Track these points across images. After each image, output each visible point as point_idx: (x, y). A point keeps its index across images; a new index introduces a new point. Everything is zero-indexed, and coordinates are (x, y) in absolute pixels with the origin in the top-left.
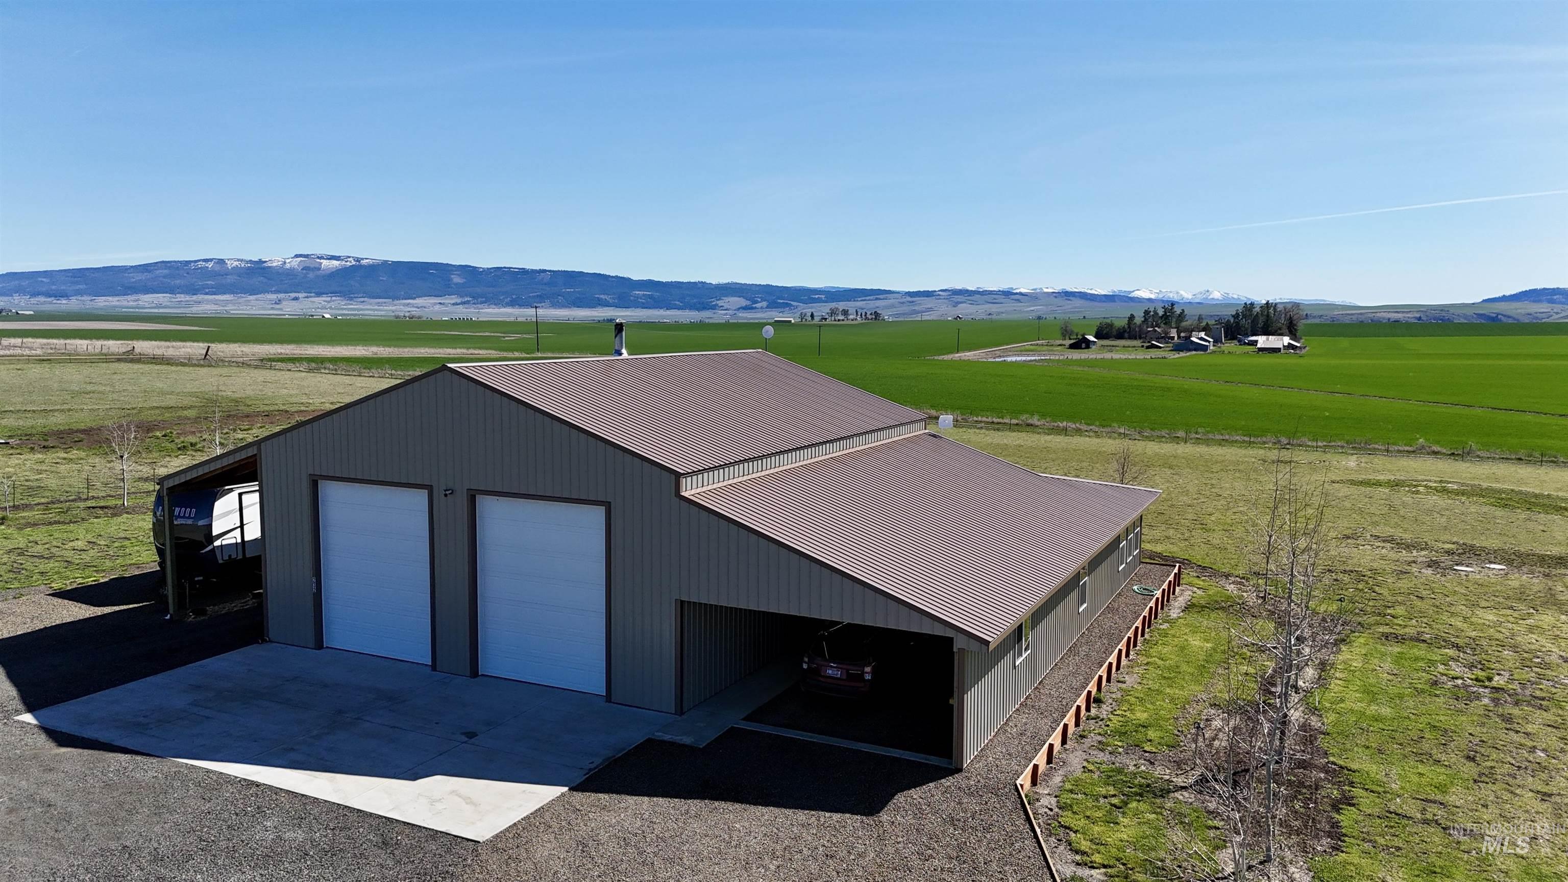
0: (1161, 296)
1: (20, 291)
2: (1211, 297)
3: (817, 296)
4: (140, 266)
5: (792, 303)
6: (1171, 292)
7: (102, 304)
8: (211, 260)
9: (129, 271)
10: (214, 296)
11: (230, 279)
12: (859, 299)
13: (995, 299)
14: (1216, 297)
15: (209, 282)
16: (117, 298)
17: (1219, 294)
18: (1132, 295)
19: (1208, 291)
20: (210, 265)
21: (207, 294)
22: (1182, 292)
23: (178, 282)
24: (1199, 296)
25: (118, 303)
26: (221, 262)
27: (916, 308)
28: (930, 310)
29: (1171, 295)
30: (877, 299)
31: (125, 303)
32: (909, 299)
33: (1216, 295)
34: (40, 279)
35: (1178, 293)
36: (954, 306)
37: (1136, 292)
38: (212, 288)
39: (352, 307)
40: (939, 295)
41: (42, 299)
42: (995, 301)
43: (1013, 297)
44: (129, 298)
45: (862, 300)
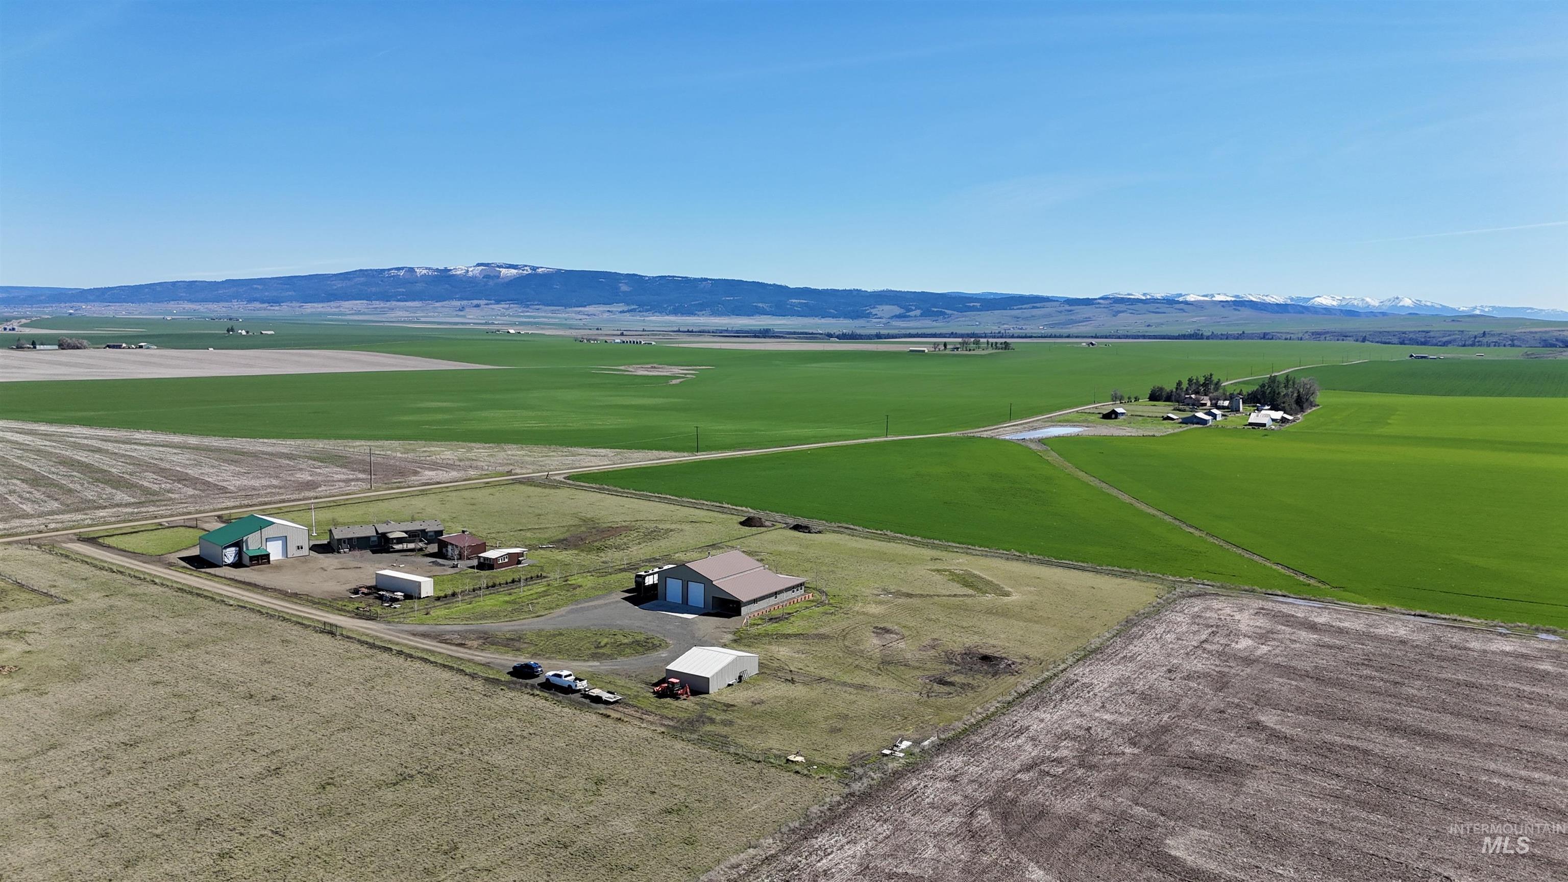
0: (1344, 303)
1: (237, 297)
2: (1401, 304)
3: (972, 304)
4: (341, 274)
5: (946, 311)
6: (1355, 299)
7: (309, 311)
8: (402, 268)
9: (332, 279)
10: (405, 303)
11: (419, 286)
12: (1015, 308)
13: (1158, 308)
14: (1406, 305)
15: (400, 290)
16: (321, 305)
17: (1410, 302)
18: (1310, 304)
19: (1397, 298)
20: (402, 273)
21: (399, 301)
22: (1368, 299)
23: (374, 289)
24: (1388, 304)
25: (322, 310)
26: (411, 270)
27: (1073, 317)
28: (1088, 319)
29: (1356, 303)
30: (1034, 307)
31: (329, 309)
32: (1067, 307)
33: (1407, 302)
34: (255, 286)
35: (1363, 300)
36: (1114, 316)
37: (1316, 299)
38: (403, 295)
39: (529, 314)
40: (1099, 303)
41: (257, 305)
42: (1157, 310)
43: (1177, 306)
44: (332, 304)
45: (1018, 309)
